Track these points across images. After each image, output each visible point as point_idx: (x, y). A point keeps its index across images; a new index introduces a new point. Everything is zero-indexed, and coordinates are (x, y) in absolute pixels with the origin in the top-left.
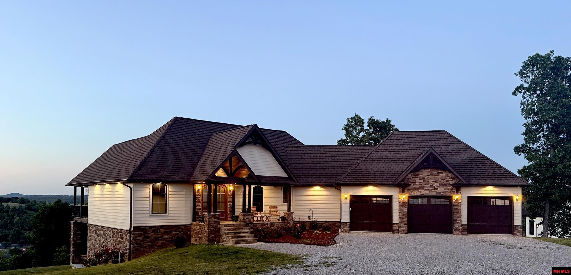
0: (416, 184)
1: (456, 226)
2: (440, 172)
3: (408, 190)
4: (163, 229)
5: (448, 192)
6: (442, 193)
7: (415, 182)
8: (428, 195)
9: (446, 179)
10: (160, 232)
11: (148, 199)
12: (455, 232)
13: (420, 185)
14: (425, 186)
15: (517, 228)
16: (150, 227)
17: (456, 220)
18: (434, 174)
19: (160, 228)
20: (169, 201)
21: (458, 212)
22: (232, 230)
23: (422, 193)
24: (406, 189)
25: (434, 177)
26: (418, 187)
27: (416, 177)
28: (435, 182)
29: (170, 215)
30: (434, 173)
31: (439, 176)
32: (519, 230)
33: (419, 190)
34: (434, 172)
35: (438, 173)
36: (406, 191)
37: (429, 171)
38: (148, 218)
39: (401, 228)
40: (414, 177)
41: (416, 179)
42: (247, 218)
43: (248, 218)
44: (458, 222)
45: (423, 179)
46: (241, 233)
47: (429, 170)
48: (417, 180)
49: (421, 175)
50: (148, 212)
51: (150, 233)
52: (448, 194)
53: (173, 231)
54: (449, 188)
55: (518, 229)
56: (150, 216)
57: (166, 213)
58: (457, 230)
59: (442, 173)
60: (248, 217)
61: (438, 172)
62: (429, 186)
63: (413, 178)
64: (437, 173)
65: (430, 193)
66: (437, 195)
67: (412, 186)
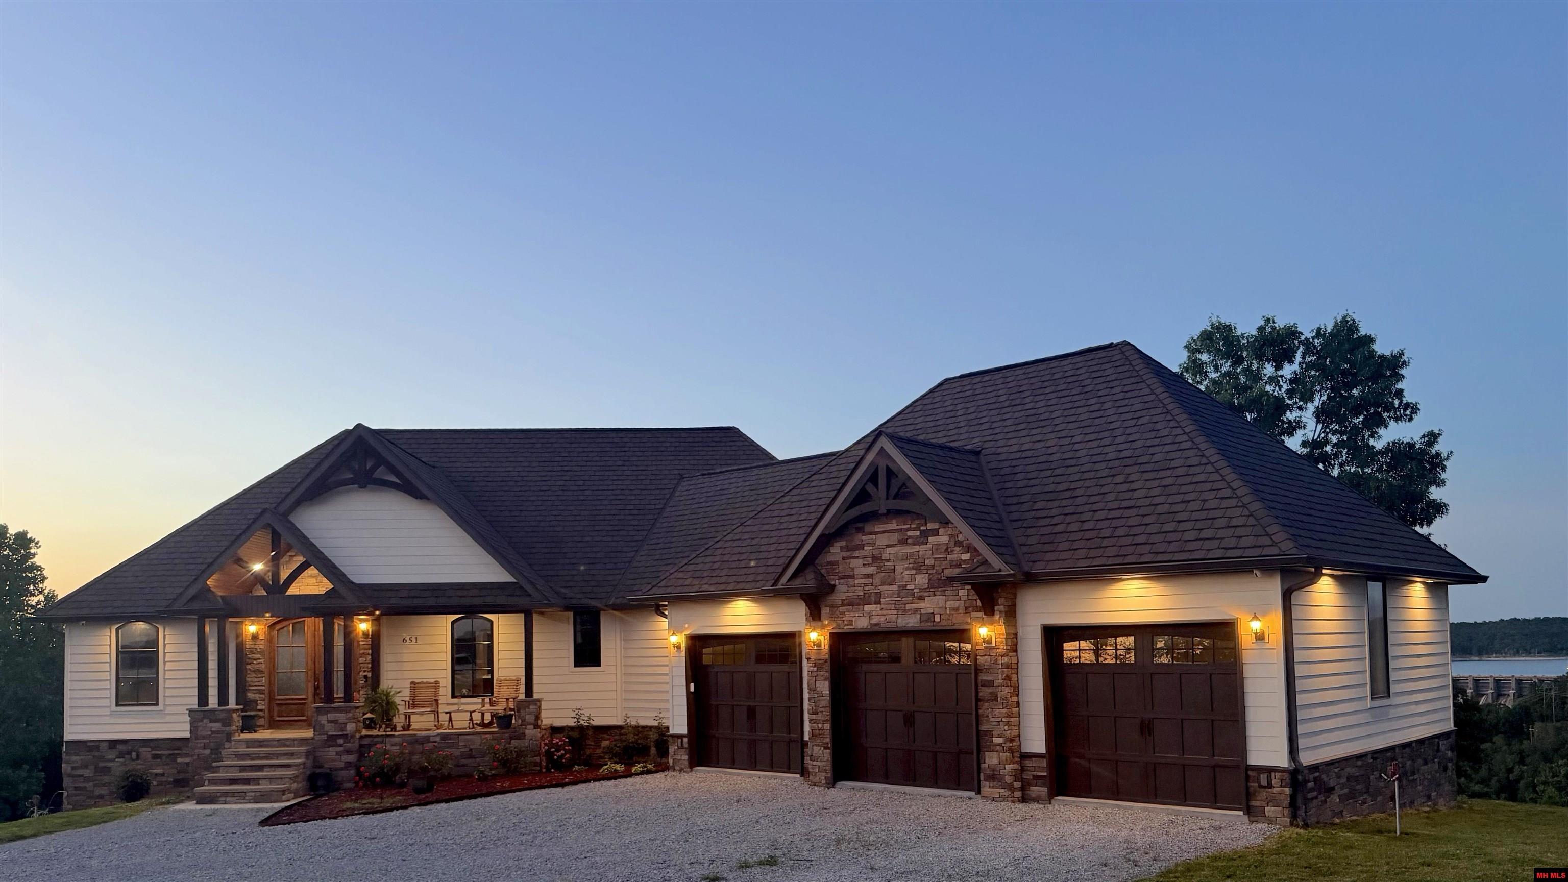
0: (857, 581)
1: (991, 759)
2: (930, 526)
3: (832, 607)
4: (150, 749)
5: (957, 609)
6: (937, 619)
7: (853, 577)
8: (893, 625)
9: (949, 557)
10: (138, 757)
11: (106, 667)
12: (986, 789)
13: (867, 588)
14: (882, 588)
15: (1264, 782)
16: (113, 743)
17: (989, 734)
18: (910, 537)
19: (141, 747)
20: (165, 670)
21: (997, 701)
22: (252, 759)
23: (875, 620)
24: (826, 606)
25: (908, 549)
26: (862, 594)
27: (856, 554)
28: (914, 572)
29: (169, 710)
30: (910, 533)
31: (929, 546)
32: (1276, 790)
33: (867, 608)
34: (908, 530)
35: (922, 532)
36: (825, 611)
37: (893, 526)
38: (107, 720)
39: (815, 763)
40: (848, 554)
41: (854, 563)
42: (329, 722)
43: (335, 722)
44: (997, 740)
45: (876, 559)
46: (265, 770)
47: (894, 521)
48: (858, 566)
49: (869, 544)
50: (106, 702)
51: (112, 761)
52: (958, 620)
53: (178, 754)
54: (961, 593)
55: (1270, 786)
56: (112, 714)
57: (157, 704)
58: (994, 777)
59: (936, 533)
60: (331, 716)
61: (922, 528)
62: (895, 588)
63: (844, 558)
64: (918, 533)
65: (899, 621)
66: (923, 624)
67: (842, 592)
